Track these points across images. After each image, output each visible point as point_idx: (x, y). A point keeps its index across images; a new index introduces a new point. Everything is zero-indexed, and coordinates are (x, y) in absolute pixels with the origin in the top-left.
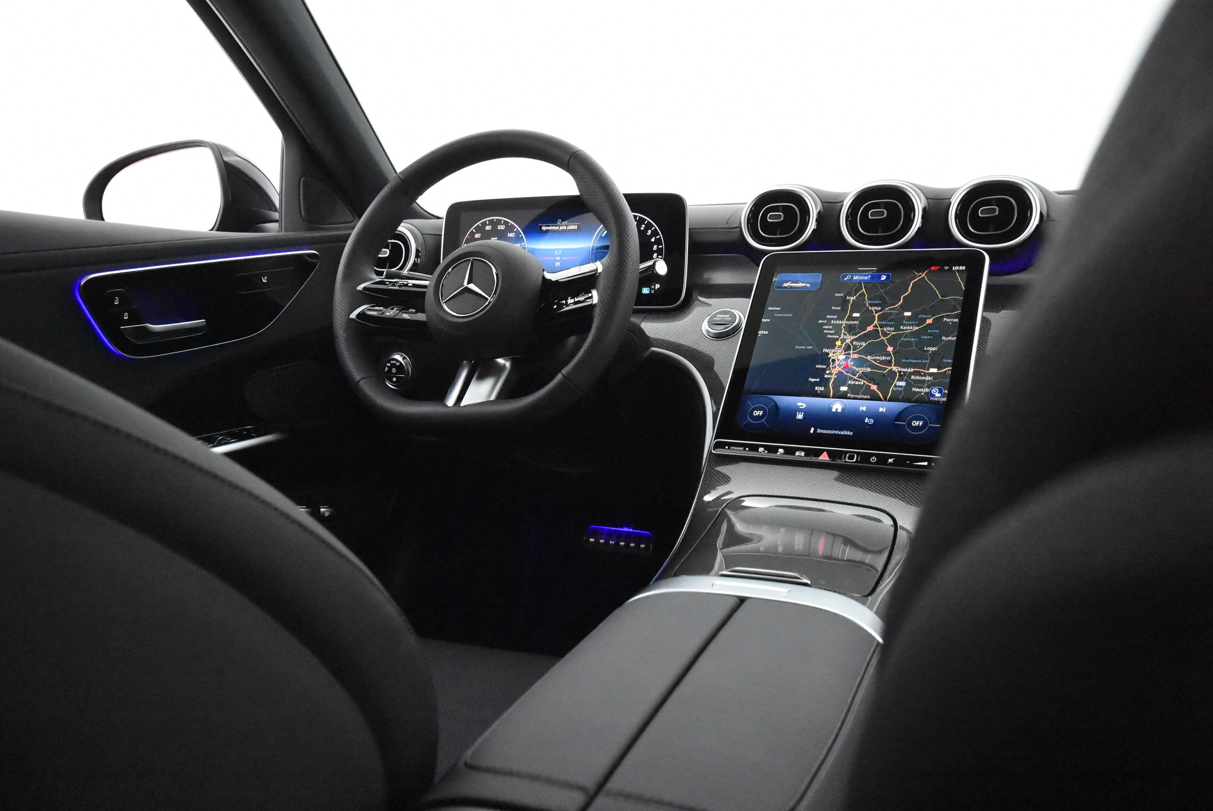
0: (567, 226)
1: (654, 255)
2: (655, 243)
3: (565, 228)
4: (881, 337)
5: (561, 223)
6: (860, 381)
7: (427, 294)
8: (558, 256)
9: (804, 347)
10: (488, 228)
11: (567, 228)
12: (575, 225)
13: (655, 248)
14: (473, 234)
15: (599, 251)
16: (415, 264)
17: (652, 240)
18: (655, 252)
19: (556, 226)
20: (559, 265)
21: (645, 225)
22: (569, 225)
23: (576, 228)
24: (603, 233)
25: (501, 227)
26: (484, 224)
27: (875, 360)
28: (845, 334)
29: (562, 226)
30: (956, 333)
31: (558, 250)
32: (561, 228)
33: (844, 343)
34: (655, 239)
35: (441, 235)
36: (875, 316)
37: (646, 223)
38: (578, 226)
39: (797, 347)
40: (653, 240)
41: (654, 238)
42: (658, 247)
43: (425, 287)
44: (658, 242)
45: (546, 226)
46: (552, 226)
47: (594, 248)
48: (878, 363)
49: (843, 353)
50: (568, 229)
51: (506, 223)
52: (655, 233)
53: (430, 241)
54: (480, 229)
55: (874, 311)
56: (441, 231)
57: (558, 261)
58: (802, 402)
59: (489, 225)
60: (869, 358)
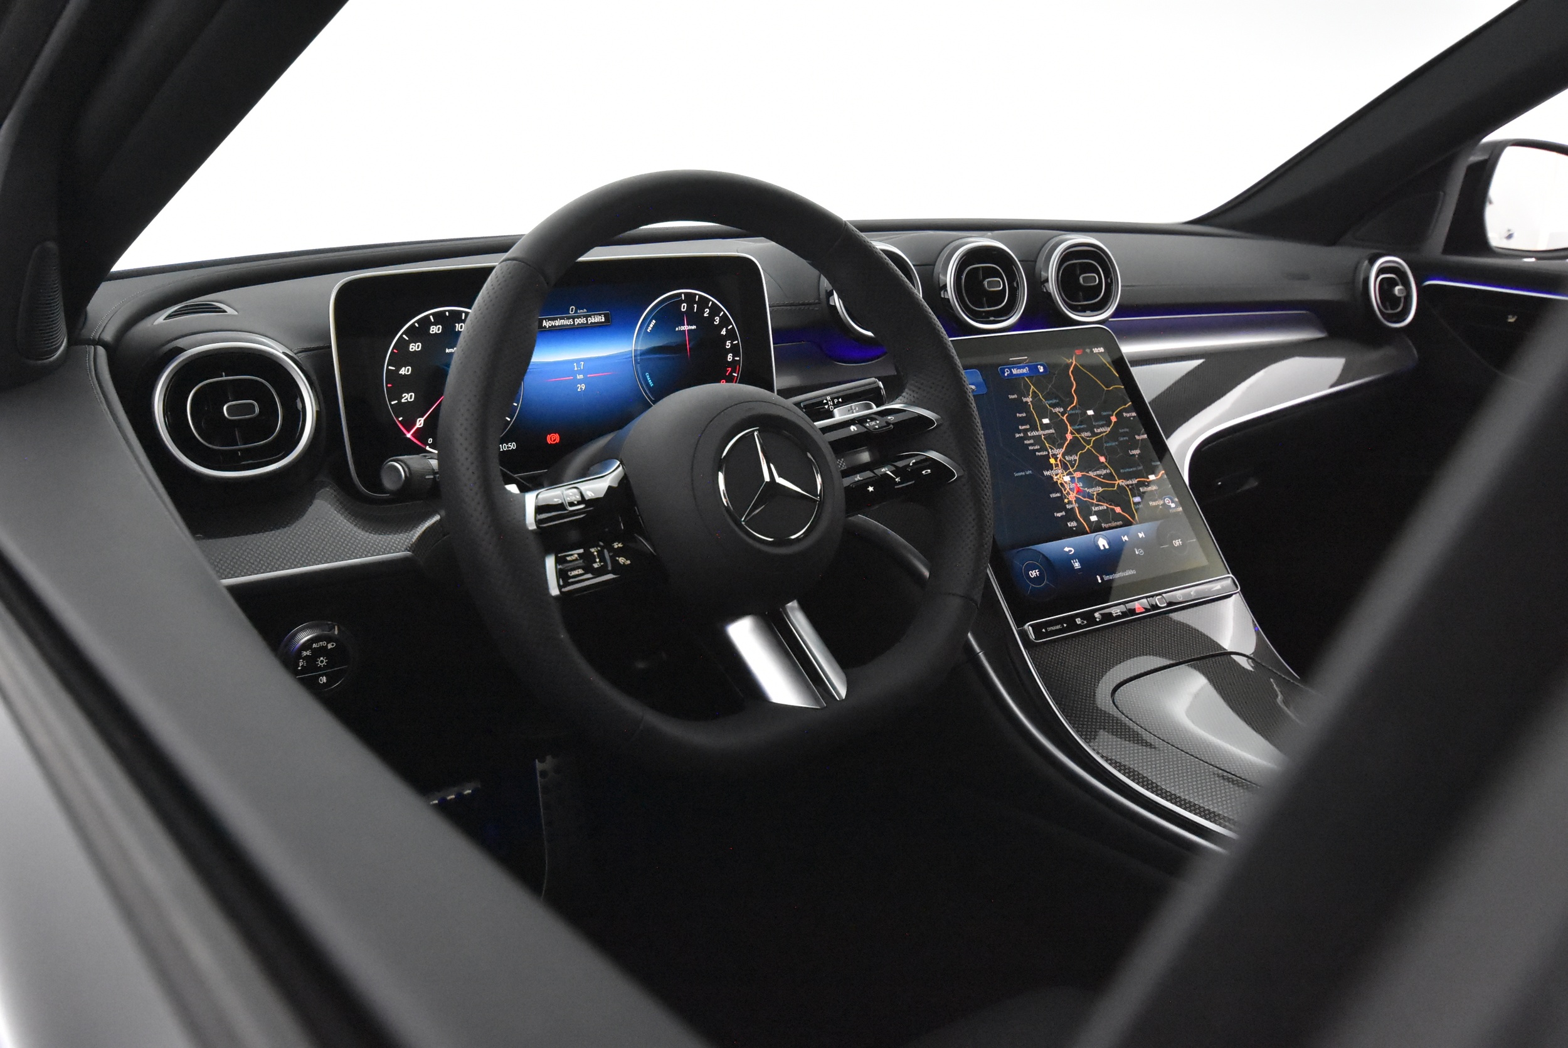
0: (587, 317)
1: (729, 357)
2: (727, 337)
3: (582, 321)
4: (1086, 447)
5: (576, 312)
6: (1101, 505)
8: (580, 372)
9: (1024, 473)
10: (435, 330)
11: (587, 320)
12: (600, 315)
13: (728, 345)
14: (403, 343)
15: (648, 356)
17: (722, 333)
18: (729, 351)
19: (568, 318)
20: (584, 388)
21: (710, 309)
22: (590, 316)
23: (603, 320)
24: (648, 325)
25: (462, 326)
26: (425, 322)
27: (1099, 476)
28: (1052, 449)
29: (578, 317)
30: (1143, 430)
31: (578, 361)
32: (578, 321)
33: (1058, 460)
34: (727, 331)
36: (1064, 420)
37: (710, 305)
38: (606, 316)
39: (1016, 475)
40: (724, 332)
41: (724, 329)
42: (731, 343)
44: (731, 335)
45: (550, 319)
46: (561, 318)
47: (639, 353)
48: (1103, 479)
49: (1065, 474)
50: (589, 322)
52: (725, 321)
54: (419, 333)
55: (1060, 414)
57: (580, 382)
58: (1068, 546)
59: (435, 324)
60: (1091, 474)
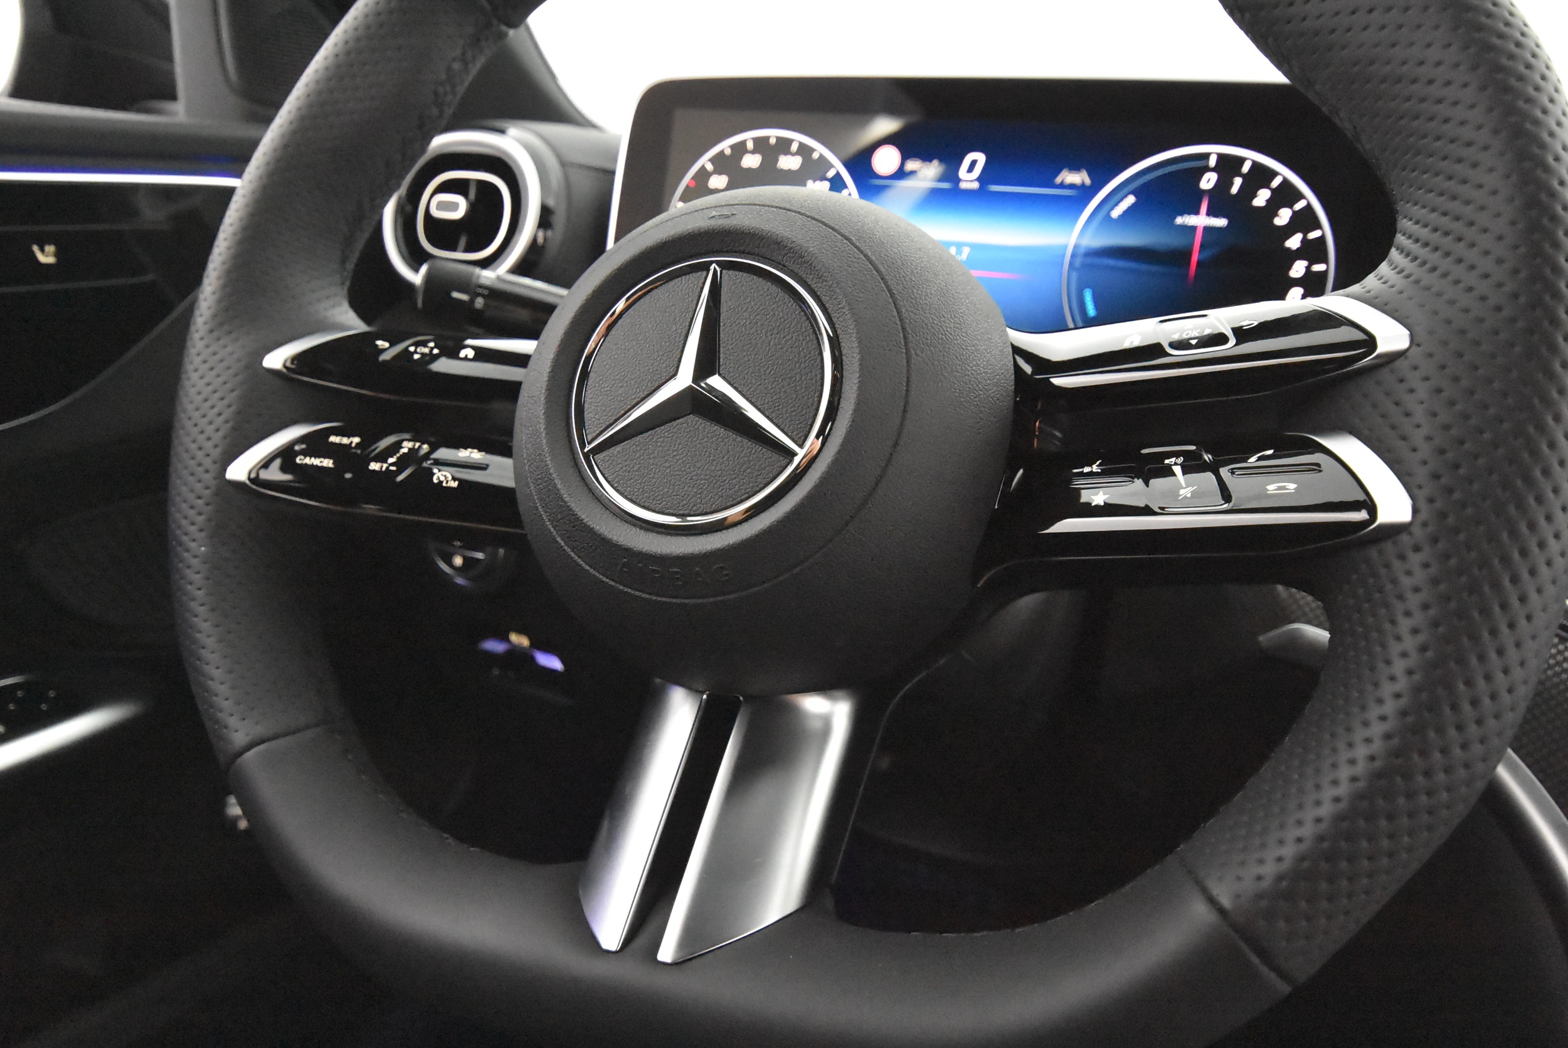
2: (1298, 254)
7: (523, 386)
10: (751, 161)
13: (1298, 269)
14: (703, 175)
16: (534, 249)
17: (1290, 244)
18: (1295, 283)
21: (1273, 191)
24: (1118, 206)
25: (789, 163)
31: (959, 246)
34: (1304, 241)
35: (612, 173)
37: (1275, 184)
40: (1293, 242)
41: (1299, 237)
42: (1308, 268)
43: (521, 360)
44: (1313, 251)
47: (1081, 251)
51: (804, 150)
52: (1305, 221)
53: (585, 186)
54: (727, 164)
56: (615, 160)
59: (753, 152)
